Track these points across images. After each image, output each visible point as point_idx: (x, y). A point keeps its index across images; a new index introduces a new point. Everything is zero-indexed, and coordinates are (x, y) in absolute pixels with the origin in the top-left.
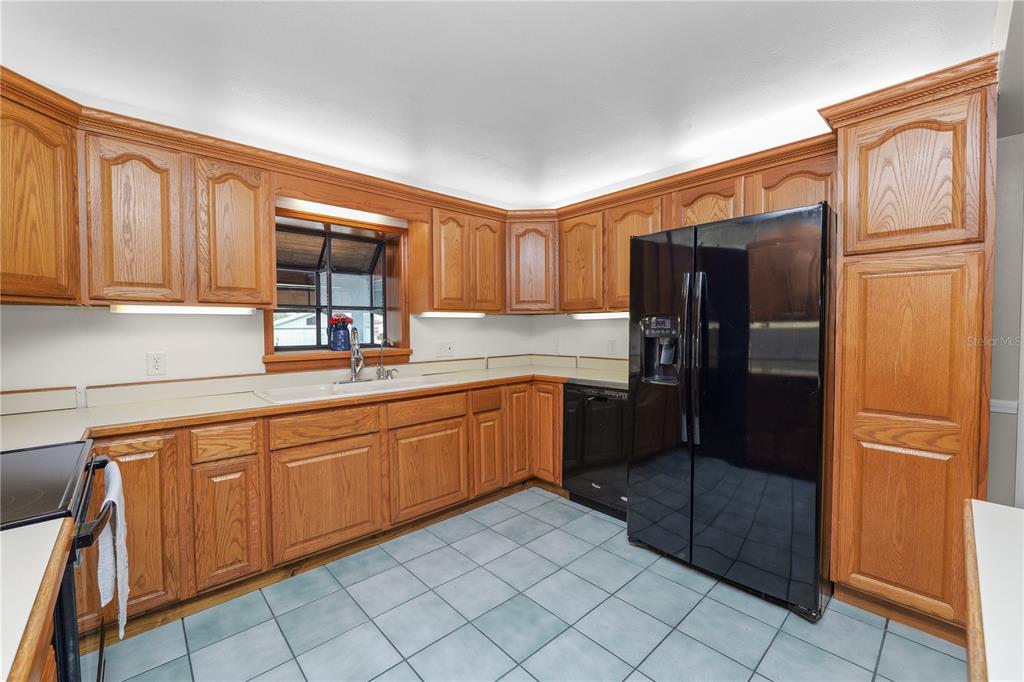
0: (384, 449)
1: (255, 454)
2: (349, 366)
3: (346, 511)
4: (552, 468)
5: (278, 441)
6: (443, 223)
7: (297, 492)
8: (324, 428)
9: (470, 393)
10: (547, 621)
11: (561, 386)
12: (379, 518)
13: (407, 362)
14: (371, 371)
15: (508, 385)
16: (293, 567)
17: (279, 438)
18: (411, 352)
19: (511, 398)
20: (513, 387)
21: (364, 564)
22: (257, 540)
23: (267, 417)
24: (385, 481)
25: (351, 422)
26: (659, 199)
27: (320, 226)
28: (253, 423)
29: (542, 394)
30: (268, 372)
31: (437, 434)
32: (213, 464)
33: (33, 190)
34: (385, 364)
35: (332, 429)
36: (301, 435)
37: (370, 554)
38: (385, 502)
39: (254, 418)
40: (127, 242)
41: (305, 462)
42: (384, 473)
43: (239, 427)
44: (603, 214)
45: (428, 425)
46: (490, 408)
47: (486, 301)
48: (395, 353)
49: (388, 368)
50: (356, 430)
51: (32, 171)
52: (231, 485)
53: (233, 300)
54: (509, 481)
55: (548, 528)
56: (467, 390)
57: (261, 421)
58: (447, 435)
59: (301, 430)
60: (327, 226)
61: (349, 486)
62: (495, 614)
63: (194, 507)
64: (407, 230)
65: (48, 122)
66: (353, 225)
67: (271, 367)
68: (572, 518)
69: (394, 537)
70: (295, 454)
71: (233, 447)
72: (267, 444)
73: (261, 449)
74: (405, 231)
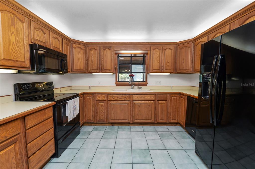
0: (131, 105)
1: (106, 100)
2: (131, 86)
3: (122, 116)
4: (183, 121)
5: (109, 99)
6: (154, 50)
7: (113, 110)
8: (118, 98)
9: (156, 95)
10: (149, 159)
11: (187, 97)
12: (129, 120)
13: (147, 86)
14: (136, 87)
15: (170, 94)
16: (113, 124)
17: (110, 98)
18: (148, 83)
19: (171, 98)
20: (172, 95)
21: (125, 128)
22: (106, 116)
23: (108, 94)
24: (132, 112)
25: (124, 97)
26: (229, 25)
27: (130, 55)
28: (105, 95)
29: (182, 98)
30: (116, 86)
31: (145, 104)
32: (99, 101)
33: (80, 57)
34: (140, 86)
35: (120, 98)
36: (114, 98)
37: (127, 127)
38: (131, 117)
39: (106, 94)
40: (92, 63)
41: (114, 104)
42: (131, 110)
43: (103, 95)
44: (208, 37)
45: (143, 101)
46: (163, 100)
47: (168, 70)
48: (144, 83)
49: (140, 87)
50: (125, 99)
51: (80, 54)
52: (102, 106)
53: (107, 72)
54: (169, 122)
55: (173, 138)
56: (155, 94)
57: (107, 95)
58: (148, 105)
59: (114, 97)
60: (131, 55)
61: (123, 111)
62: (138, 150)
63: (96, 108)
64: (147, 53)
65: (82, 46)
66: (134, 54)
67: (117, 85)
68: (184, 138)
69: (135, 125)
70: (112, 102)
71: (102, 99)
72: (108, 99)
73: (107, 100)
74: (147, 54)
